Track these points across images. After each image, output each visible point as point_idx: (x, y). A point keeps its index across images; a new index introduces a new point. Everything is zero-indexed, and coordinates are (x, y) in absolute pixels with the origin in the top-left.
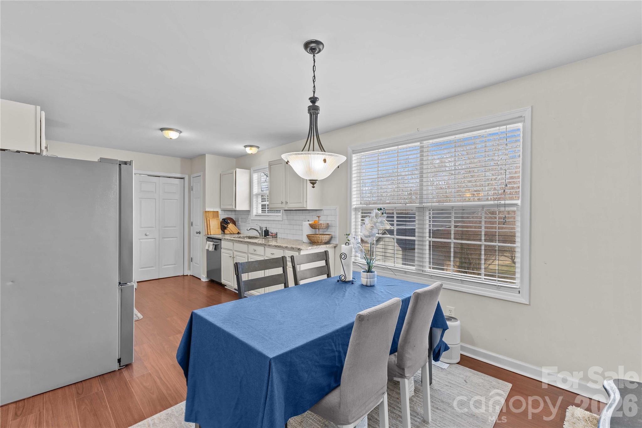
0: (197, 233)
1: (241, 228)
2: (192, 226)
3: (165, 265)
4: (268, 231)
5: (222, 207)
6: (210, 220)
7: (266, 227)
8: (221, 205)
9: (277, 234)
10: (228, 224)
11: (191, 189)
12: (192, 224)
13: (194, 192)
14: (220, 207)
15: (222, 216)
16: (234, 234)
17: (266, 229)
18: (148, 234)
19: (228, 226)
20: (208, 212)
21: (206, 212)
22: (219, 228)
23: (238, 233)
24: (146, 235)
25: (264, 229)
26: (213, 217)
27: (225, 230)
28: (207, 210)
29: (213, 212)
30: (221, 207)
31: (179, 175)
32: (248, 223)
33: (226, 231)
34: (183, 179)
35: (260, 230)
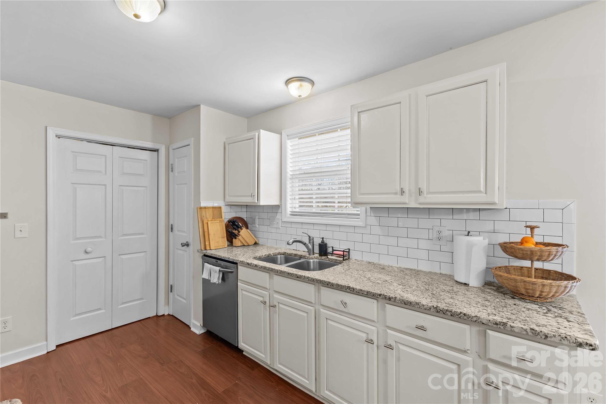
0: (183, 246)
1: (260, 235)
2: (172, 231)
3: (123, 303)
4: (326, 244)
5: (229, 199)
6: (209, 223)
7: (323, 238)
8: (227, 197)
9: (349, 252)
10: (239, 229)
11: (170, 168)
12: (172, 228)
13: (176, 175)
14: (224, 201)
15: (228, 215)
16: (249, 245)
17: (323, 242)
18: (89, 249)
19: (239, 232)
20: (205, 208)
21: (201, 208)
22: (223, 237)
23: (256, 244)
24: (86, 252)
25: (317, 241)
26: (214, 218)
27: (234, 240)
28: (203, 205)
29: (213, 208)
30: (226, 201)
31: (149, 145)
32: (275, 226)
33: (236, 242)
34: (156, 153)
35: (309, 242)
